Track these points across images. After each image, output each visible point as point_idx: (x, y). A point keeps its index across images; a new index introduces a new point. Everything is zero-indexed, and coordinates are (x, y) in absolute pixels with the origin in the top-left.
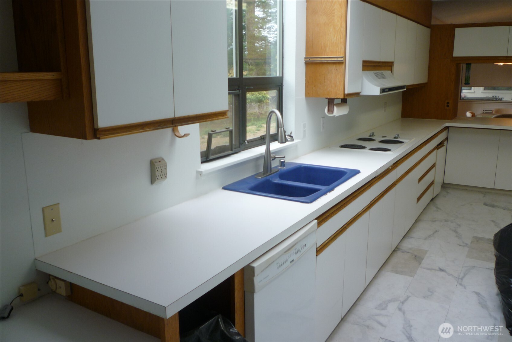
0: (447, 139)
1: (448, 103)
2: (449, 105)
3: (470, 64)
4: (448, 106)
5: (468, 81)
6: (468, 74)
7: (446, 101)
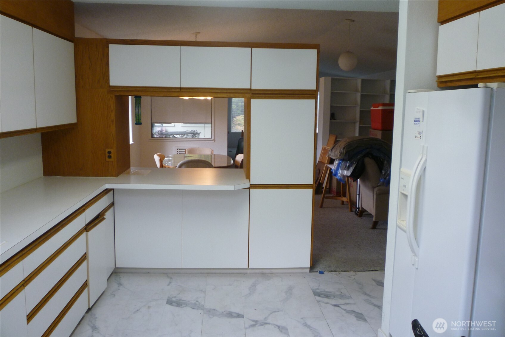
0: (113, 204)
1: (109, 152)
2: (110, 155)
3: (140, 97)
4: (110, 157)
5: (139, 120)
6: (138, 111)
7: (107, 150)
